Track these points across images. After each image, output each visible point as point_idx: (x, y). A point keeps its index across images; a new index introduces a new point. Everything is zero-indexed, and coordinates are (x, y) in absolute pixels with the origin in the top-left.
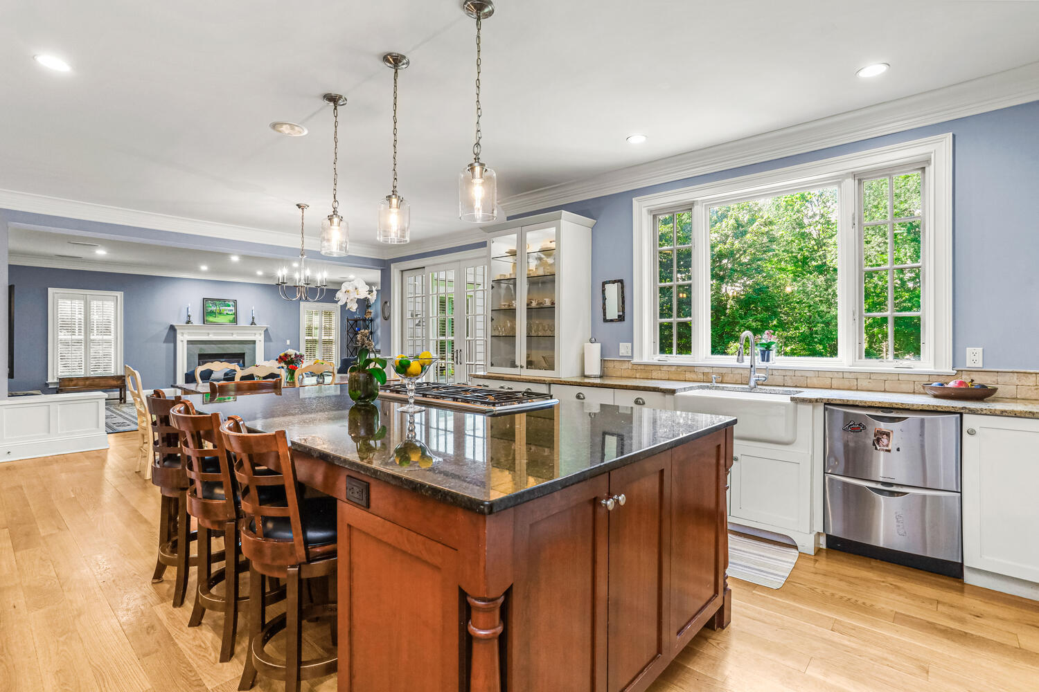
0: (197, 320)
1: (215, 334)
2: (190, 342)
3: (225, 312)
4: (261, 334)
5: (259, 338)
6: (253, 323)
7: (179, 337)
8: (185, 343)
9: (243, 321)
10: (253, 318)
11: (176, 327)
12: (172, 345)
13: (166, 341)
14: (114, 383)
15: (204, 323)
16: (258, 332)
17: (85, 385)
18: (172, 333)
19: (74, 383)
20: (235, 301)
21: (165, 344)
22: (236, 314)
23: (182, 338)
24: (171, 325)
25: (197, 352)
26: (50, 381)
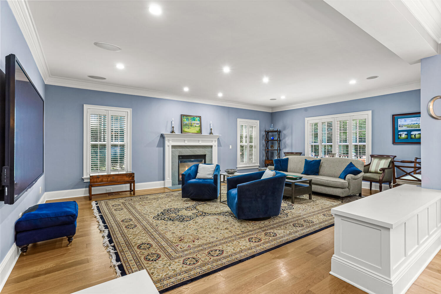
0: (177, 131)
1: (189, 141)
2: (173, 147)
3: (194, 125)
4: (215, 141)
5: (215, 144)
6: (211, 133)
7: (167, 143)
8: (170, 147)
9: (205, 132)
10: (211, 129)
11: (165, 136)
12: (162, 148)
13: (158, 146)
14: (127, 179)
15: (182, 133)
16: (213, 140)
17: (107, 181)
18: (162, 139)
19: (100, 179)
20: (200, 117)
21: (158, 148)
22: (201, 126)
23: (169, 143)
24: (161, 134)
25: (178, 154)
26: (85, 177)
